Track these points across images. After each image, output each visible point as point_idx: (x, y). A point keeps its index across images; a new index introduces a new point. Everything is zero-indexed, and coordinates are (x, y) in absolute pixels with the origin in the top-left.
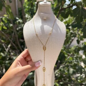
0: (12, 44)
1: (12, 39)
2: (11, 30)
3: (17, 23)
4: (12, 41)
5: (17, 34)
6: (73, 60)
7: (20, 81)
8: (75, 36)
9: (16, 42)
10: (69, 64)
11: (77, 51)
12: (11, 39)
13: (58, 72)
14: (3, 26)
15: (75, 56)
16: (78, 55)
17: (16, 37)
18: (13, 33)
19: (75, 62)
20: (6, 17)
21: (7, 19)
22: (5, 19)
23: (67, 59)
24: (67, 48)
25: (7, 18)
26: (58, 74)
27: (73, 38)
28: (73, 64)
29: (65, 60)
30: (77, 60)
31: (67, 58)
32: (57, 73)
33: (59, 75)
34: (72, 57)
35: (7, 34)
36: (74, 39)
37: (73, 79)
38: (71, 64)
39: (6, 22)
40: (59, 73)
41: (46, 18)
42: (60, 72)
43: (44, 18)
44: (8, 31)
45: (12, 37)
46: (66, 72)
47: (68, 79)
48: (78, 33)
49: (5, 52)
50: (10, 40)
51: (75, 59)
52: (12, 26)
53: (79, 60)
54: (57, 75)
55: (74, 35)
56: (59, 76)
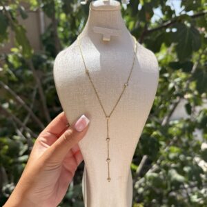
0: (31, 117)
1: (32, 106)
3: (43, 67)
4: (33, 110)
5: (44, 93)
8: (181, 96)
12: (28, 105)
13: (143, 184)
25: (20, 55)
26: (143, 187)
32: (140, 186)
39: (16, 64)
41: (109, 40)
43: (104, 39)
45: (31, 101)
50: (26, 107)
54: (141, 190)
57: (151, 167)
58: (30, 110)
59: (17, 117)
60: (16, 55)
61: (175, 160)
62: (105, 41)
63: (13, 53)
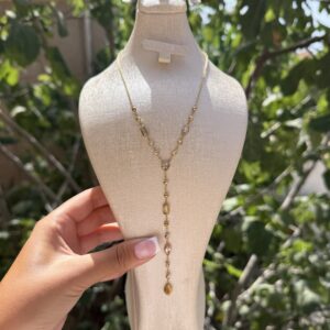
2: (70, 132)
18: (77, 147)
21: (50, 89)
22: (44, 92)
26: (249, 305)
33: (253, 310)
36: (312, 168)
45: (69, 161)
57: (260, 274)
59: (48, 184)
60: (47, 86)
61: (303, 262)
62: (162, 64)
63: (41, 82)
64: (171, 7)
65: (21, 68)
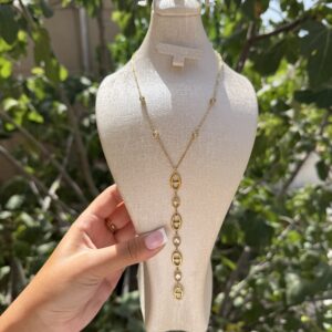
0: (63, 180)
1: (66, 160)
2: (63, 126)
3: (83, 98)
4: (67, 167)
5: (84, 140)
6: (303, 241)
7: (89, 302)
8: (309, 149)
9: (79, 174)
10: (287, 260)
11: (317, 208)
12: (60, 161)
13: (243, 292)
14: (29, 111)
15: (311, 229)
16: (322, 225)
17: (79, 155)
18: (71, 139)
19: (312, 249)
20: (41, 79)
21: (44, 83)
22: (37, 85)
23: (279, 238)
24: (278, 194)
25: (45, 79)
26: (244, 297)
27: (302, 156)
28: (303, 257)
29: (270, 243)
30: (317, 245)
31: (279, 234)
32: (238, 295)
33: (246, 302)
34: (300, 232)
35: (46, 142)
36: (306, 158)
37: (304, 319)
38: (294, 260)
39: (40, 95)
40: (249, 296)
41: (182, 64)
42: (250, 289)
43: (175, 64)
44: (50, 130)
45: (64, 154)
46: (276, 293)
47: (283, 321)
48: (321, 134)
49: (37, 210)
50: (56, 163)
51: (309, 238)
52: (64, 112)
53: (325, 244)
54: (239, 301)
55: (307, 143)
56: (249, 306)
58: (62, 168)
62: (176, 67)
63: (35, 75)
64: (186, 9)
65: (14, 61)
